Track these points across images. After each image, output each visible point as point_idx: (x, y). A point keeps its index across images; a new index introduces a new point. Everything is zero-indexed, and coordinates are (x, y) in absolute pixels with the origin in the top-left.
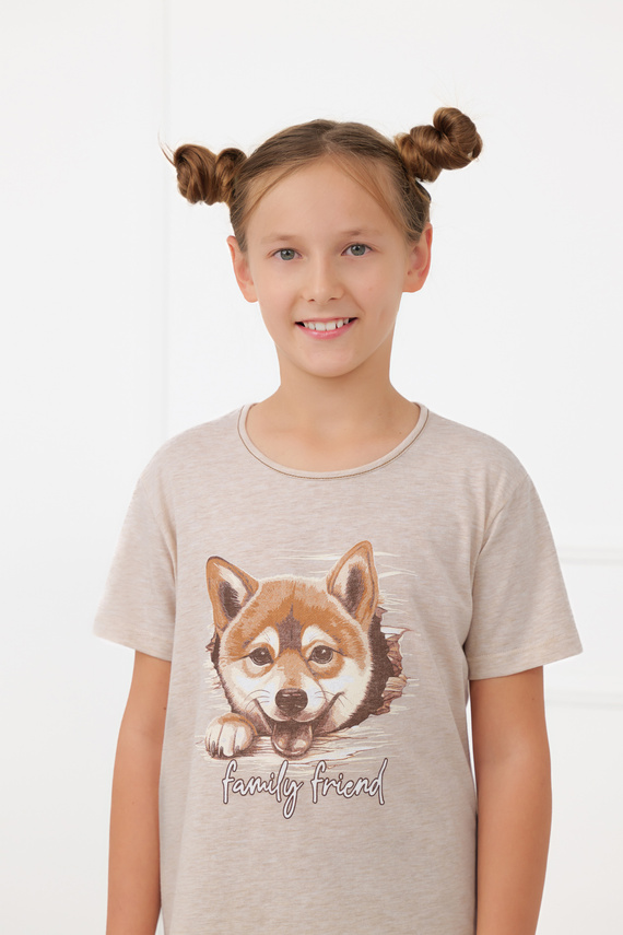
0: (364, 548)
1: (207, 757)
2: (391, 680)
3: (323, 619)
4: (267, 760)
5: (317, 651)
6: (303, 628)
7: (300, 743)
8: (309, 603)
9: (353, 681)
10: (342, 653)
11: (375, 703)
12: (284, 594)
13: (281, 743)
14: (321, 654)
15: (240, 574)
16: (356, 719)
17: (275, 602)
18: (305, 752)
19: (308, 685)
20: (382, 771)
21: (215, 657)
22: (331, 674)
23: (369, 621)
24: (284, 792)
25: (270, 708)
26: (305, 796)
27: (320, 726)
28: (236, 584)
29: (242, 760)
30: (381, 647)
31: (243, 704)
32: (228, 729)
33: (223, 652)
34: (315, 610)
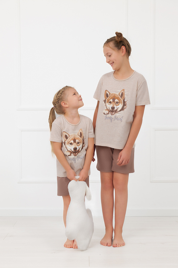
0: (124, 90)
1: (103, 114)
2: (125, 106)
3: (118, 98)
4: (110, 115)
5: (117, 102)
6: (115, 99)
7: (113, 113)
8: (116, 96)
9: (120, 106)
10: (120, 103)
11: (122, 109)
12: (114, 95)
13: (111, 113)
14: (117, 103)
15: (109, 92)
16: (120, 111)
17: (112, 96)
18: (114, 114)
19: (115, 106)
20: (122, 117)
21: (105, 102)
22: (118, 105)
23: (123, 99)
24: (111, 119)
25: (111, 109)
26: (113, 120)
27: (116, 111)
28: (108, 93)
29: (107, 115)
30: (124, 102)
31: (108, 108)
32: (106, 111)
33: (106, 102)
34: (117, 97)
